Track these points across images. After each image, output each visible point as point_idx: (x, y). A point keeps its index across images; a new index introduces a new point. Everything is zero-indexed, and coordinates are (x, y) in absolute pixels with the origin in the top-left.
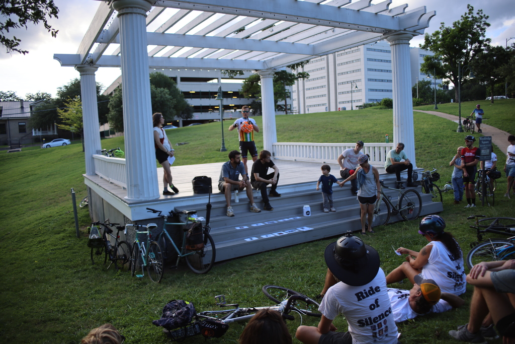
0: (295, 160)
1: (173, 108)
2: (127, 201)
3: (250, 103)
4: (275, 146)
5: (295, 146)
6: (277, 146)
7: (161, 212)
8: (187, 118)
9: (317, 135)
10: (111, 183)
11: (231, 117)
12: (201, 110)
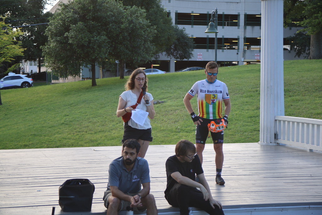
1: (152, 42)
4: (280, 121)
5: (310, 126)
6: (282, 122)
8: (182, 57)
11: (258, 59)
12: (207, 45)
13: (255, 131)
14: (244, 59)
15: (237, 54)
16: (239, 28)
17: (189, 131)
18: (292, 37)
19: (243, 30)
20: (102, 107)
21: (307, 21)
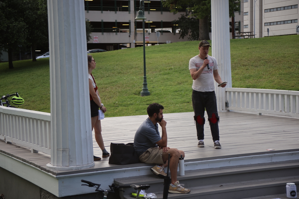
0: (260, 114)
2: (51, 170)
3: (177, 19)
5: (260, 95)
7: (99, 185)
9: (287, 74)
10: (9, 143)
11: (147, 41)
12: (102, 28)
13: (185, 102)
14: (136, 41)
15: (130, 36)
16: (129, 13)
17: (127, 105)
18: (177, 20)
19: (134, 15)
20: (33, 88)
21: (197, 7)
